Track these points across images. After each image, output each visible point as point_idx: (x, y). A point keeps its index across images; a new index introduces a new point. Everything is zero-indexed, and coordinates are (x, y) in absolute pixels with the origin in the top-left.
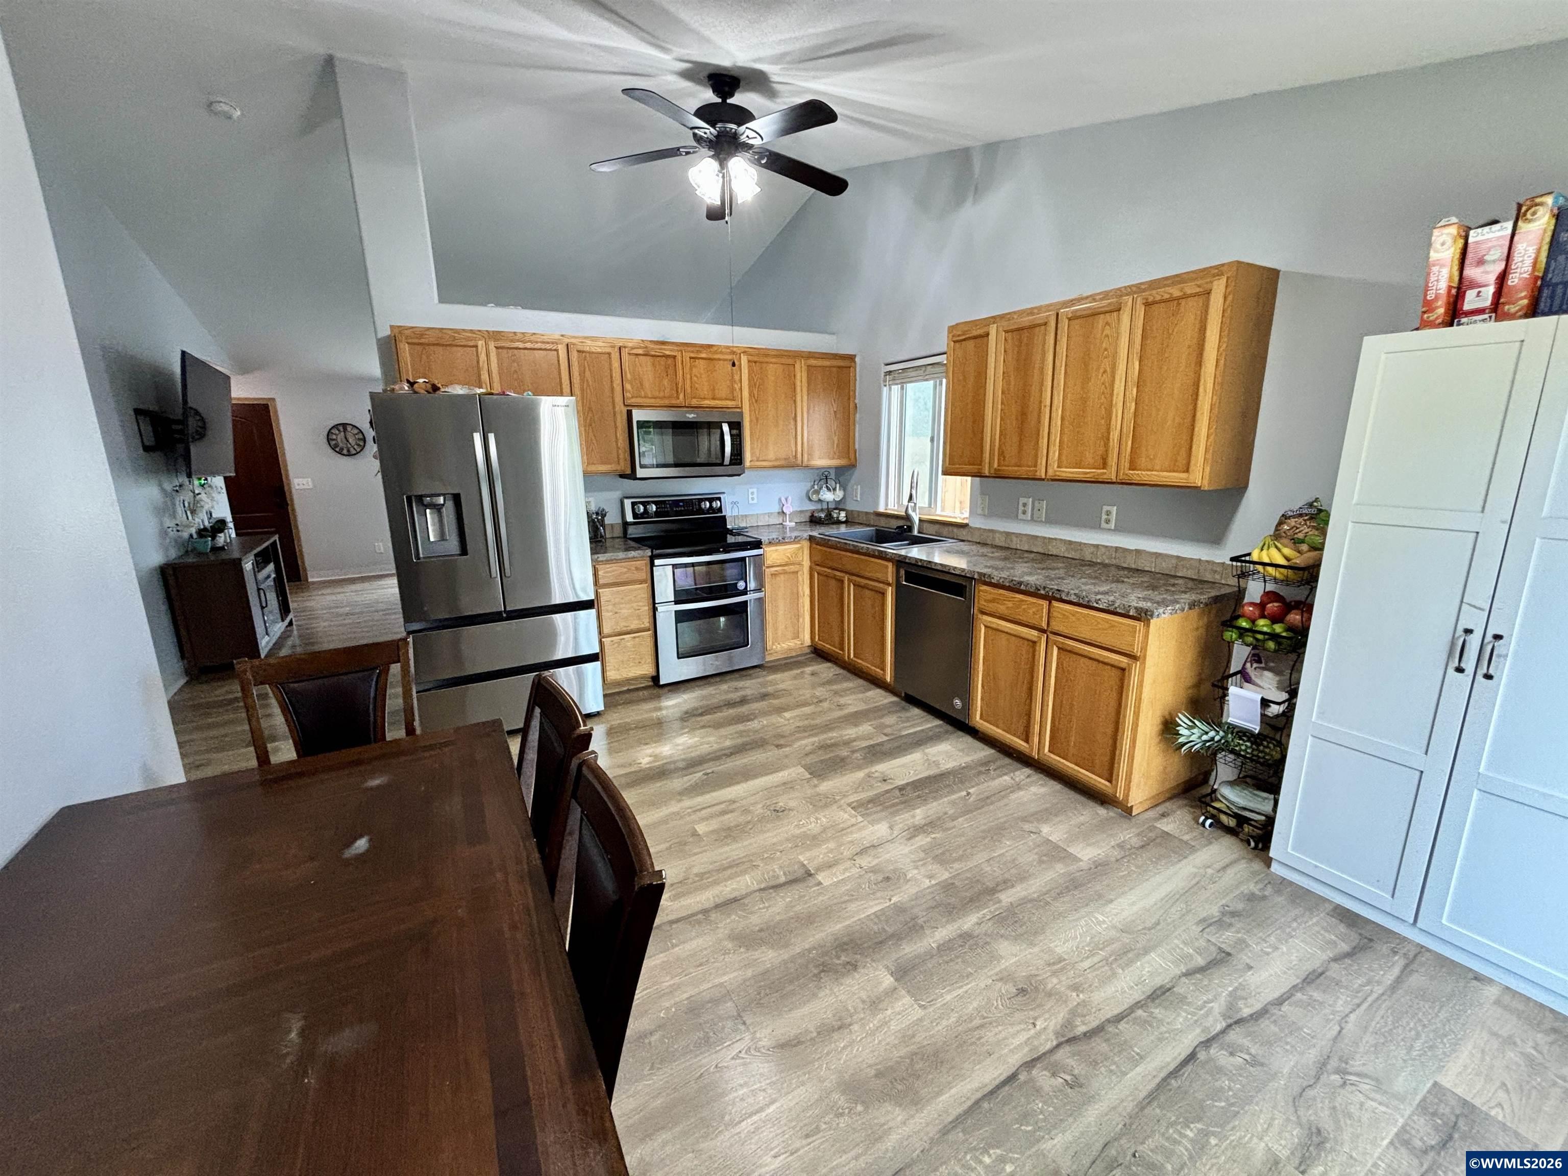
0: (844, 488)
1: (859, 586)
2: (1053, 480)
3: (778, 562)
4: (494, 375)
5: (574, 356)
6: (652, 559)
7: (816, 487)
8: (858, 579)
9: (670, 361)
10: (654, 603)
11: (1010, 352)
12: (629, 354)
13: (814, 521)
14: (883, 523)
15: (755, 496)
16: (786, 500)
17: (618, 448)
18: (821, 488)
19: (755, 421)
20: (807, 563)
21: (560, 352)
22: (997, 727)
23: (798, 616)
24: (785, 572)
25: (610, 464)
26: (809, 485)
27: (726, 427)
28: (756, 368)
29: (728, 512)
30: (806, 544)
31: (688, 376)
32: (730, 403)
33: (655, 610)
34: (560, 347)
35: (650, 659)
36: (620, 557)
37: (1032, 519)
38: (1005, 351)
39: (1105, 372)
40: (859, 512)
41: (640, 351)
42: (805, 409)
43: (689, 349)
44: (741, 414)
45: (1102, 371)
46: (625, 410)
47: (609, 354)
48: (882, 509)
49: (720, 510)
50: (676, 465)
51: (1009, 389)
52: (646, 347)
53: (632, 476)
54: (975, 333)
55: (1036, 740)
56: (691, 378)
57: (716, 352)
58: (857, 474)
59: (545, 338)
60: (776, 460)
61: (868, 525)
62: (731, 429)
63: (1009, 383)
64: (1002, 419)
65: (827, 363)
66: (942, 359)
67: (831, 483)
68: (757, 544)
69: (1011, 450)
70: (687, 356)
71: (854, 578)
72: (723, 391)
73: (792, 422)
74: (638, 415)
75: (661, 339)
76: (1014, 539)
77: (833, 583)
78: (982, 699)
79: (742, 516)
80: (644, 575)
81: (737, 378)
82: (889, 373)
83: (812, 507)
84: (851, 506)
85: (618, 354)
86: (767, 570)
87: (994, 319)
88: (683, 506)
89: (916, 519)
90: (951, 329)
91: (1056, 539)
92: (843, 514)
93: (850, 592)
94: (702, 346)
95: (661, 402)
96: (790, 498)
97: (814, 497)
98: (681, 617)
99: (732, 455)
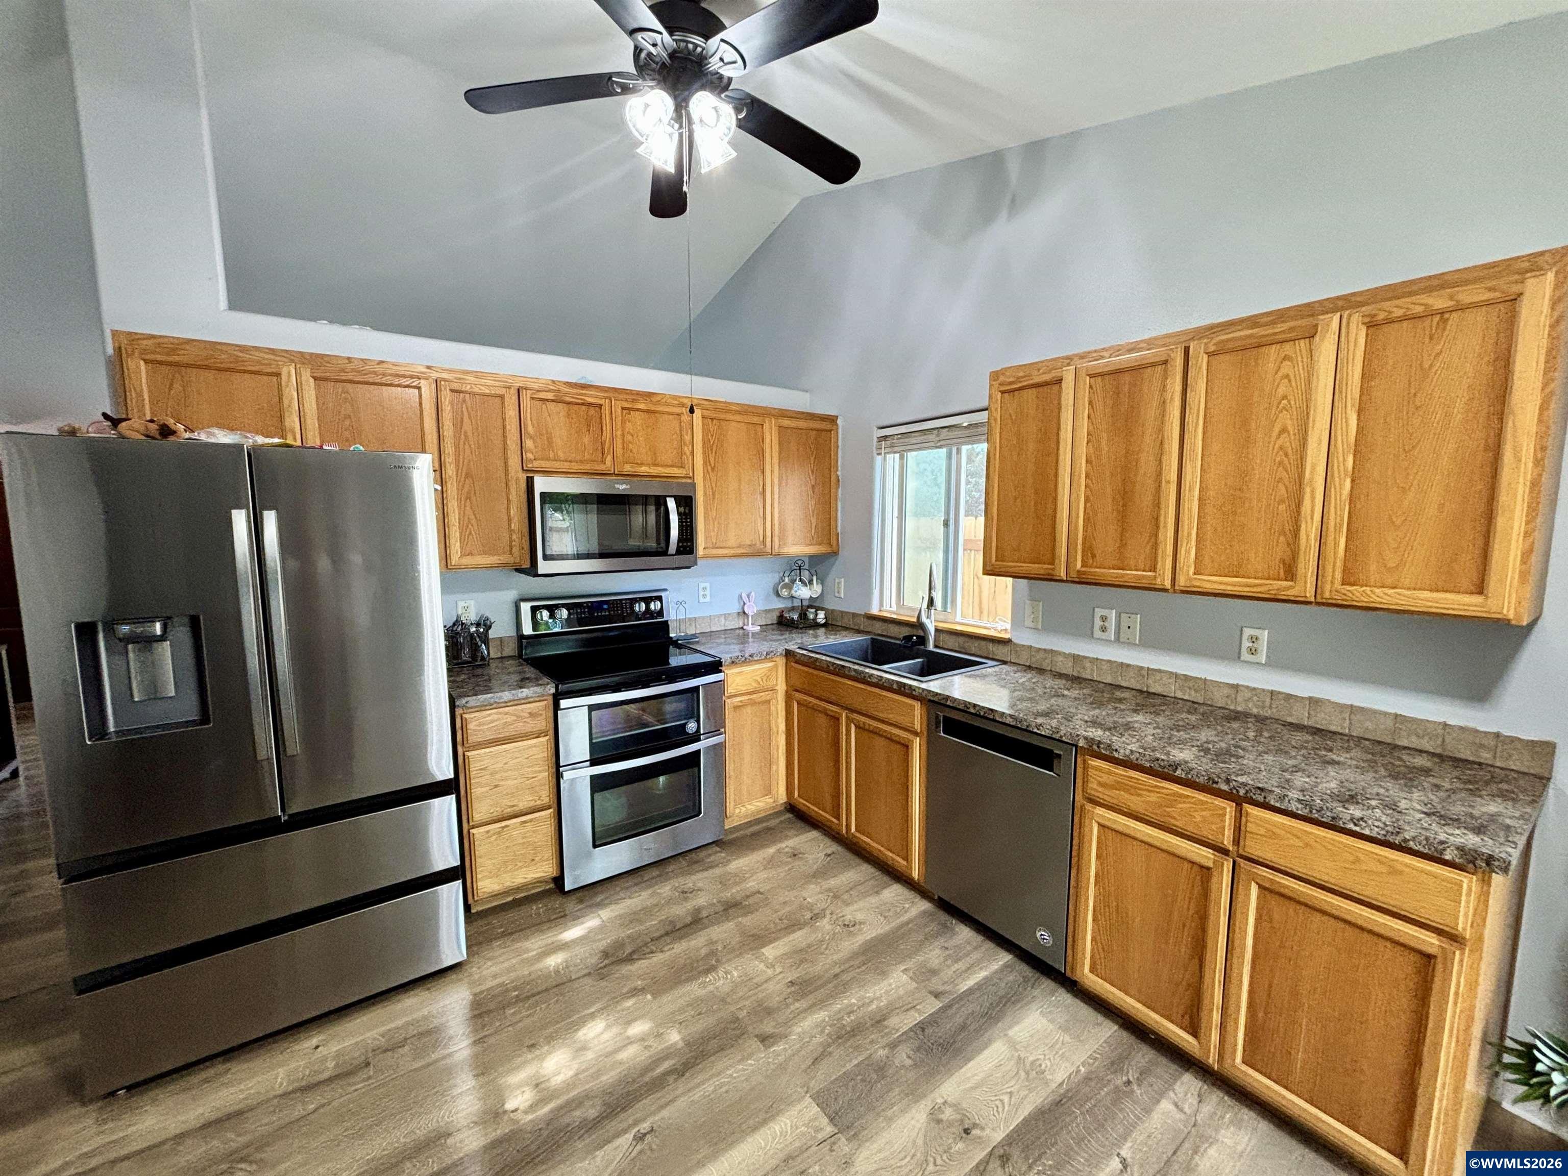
0: (822, 581)
1: (864, 729)
2: (1183, 592)
3: (743, 689)
4: (309, 421)
5: (446, 397)
6: (557, 698)
7: (787, 580)
8: (862, 719)
9: (592, 411)
10: (558, 765)
11: (1099, 406)
12: (532, 398)
13: (784, 623)
14: (878, 628)
15: (708, 592)
16: (748, 596)
17: (511, 531)
18: (793, 581)
19: (712, 496)
20: (781, 687)
21: (423, 390)
22: (1126, 993)
23: (770, 763)
24: (753, 703)
25: (497, 554)
26: (776, 577)
27: (671, 504)
28: (713, 426)
29: (672, 615)
30: (781, 662)
31: (619, 433)
32: (675, 471)
33: (558, 776)
34: (423, 383)
35: (549, 852)
36: (506, 699)
37: (1117, 639)
38: (1090, 403)
39: (1284, 430)
40: (842, 612)
41: (550, 396)
42: (776, 481)
43: (621, 397)
44: (693, 485)
45: (1276, 430)
46: (523, 476)
47: (502, 397)
48: (875, 611)
49: (660, 613)
50: (602, 556)
51: (1098, 457)
52: (559, 390)
53: (532, 570)
54: (1037, 380)
55: (1215, 1036)
56: (623, 435)
57: (658, 403)
58: (838, 566)
59: (401, 370)
60: (739, 547)
61: (859, 631)
62: (678, 506)
63: (1098, 449)
64: (1087, 500)
65: (802, 424)
66: (983, 417)
67: (806, 575)
68: (715, 667)
69: (1106, 543)
70: (618, 406)
71: (855, 716)
72: (667, 456)
73: (759, 497)
74: (542, 485)
75: (583, 381)
76: (1088, 665)
77: (822, 720)
78: (1094, 939)
79: (690, 619)
80: (544, 722)
81: (687, 438)
82: (885, 437)
83: (779, 605)
84: (831, 604)
85: (515, 397)
86: (728, 701)
87: (1069, 359)
88: (608, 610)
89: (931, 628)
90: (995, 376)
91: (1159, 671)
92: (821, 615)
93: (850, 739)
94: (638, 393)
95: (575, 467)
96: (753, 594)
97: (785, 593)
98: (599, 784)
99: (679, 540)
